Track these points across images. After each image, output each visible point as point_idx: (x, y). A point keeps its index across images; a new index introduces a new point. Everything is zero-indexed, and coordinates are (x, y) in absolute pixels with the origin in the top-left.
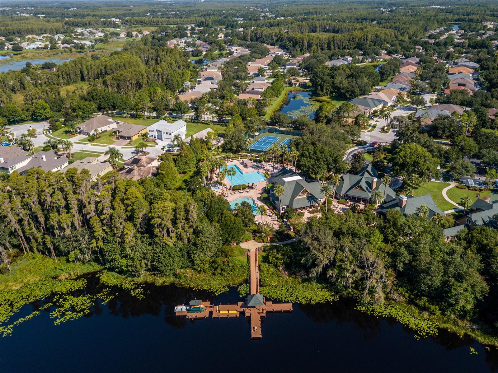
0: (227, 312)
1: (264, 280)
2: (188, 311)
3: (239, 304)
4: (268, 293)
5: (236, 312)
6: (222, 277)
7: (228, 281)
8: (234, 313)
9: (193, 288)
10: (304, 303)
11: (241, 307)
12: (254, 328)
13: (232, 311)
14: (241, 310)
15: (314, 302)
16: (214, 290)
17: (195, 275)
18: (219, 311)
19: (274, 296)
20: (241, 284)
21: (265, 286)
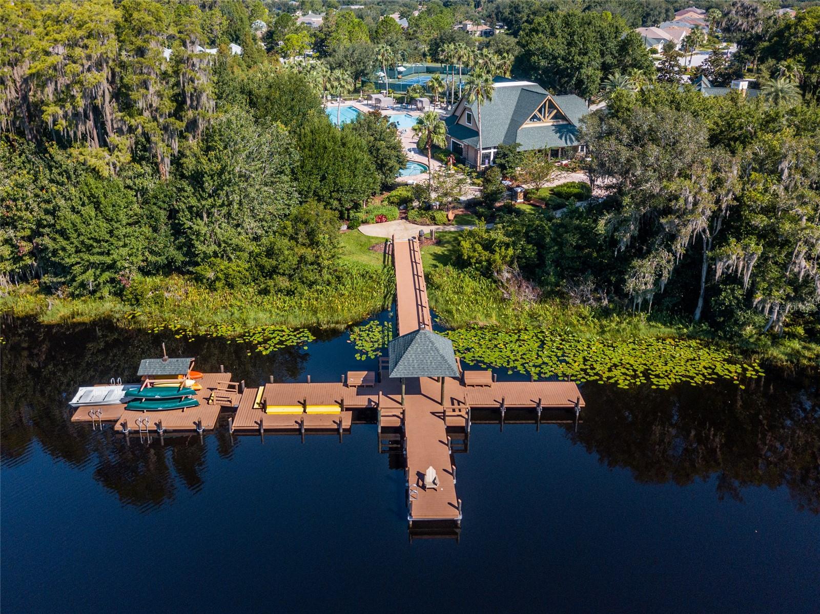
0: (299, 410)
1: (449, 312)
2: (131, 402)
3: (351, 381)
4: (468, 350)
5: (336, 409)
6: (290, 302)
7: (315, 312)
8: (329, 416)
9: (177, 332)
10: (623, 384)
11: (362, 390)
12: (421, 476)
13: (322, 404)
14: (362, 402)
15: (662, 382)
16: (258, 338)
17: (196, 294)
18: (263, 406)
19: (492, 357)
20: (361, 323)
21: (453, 329)
